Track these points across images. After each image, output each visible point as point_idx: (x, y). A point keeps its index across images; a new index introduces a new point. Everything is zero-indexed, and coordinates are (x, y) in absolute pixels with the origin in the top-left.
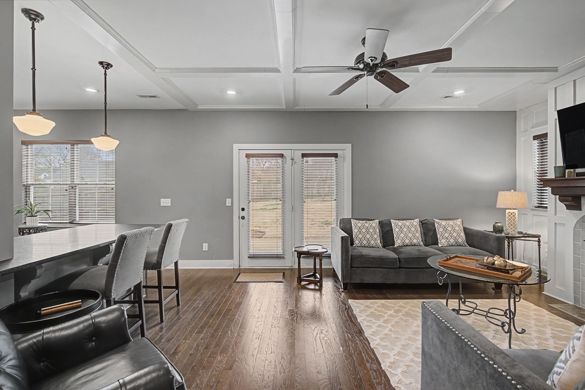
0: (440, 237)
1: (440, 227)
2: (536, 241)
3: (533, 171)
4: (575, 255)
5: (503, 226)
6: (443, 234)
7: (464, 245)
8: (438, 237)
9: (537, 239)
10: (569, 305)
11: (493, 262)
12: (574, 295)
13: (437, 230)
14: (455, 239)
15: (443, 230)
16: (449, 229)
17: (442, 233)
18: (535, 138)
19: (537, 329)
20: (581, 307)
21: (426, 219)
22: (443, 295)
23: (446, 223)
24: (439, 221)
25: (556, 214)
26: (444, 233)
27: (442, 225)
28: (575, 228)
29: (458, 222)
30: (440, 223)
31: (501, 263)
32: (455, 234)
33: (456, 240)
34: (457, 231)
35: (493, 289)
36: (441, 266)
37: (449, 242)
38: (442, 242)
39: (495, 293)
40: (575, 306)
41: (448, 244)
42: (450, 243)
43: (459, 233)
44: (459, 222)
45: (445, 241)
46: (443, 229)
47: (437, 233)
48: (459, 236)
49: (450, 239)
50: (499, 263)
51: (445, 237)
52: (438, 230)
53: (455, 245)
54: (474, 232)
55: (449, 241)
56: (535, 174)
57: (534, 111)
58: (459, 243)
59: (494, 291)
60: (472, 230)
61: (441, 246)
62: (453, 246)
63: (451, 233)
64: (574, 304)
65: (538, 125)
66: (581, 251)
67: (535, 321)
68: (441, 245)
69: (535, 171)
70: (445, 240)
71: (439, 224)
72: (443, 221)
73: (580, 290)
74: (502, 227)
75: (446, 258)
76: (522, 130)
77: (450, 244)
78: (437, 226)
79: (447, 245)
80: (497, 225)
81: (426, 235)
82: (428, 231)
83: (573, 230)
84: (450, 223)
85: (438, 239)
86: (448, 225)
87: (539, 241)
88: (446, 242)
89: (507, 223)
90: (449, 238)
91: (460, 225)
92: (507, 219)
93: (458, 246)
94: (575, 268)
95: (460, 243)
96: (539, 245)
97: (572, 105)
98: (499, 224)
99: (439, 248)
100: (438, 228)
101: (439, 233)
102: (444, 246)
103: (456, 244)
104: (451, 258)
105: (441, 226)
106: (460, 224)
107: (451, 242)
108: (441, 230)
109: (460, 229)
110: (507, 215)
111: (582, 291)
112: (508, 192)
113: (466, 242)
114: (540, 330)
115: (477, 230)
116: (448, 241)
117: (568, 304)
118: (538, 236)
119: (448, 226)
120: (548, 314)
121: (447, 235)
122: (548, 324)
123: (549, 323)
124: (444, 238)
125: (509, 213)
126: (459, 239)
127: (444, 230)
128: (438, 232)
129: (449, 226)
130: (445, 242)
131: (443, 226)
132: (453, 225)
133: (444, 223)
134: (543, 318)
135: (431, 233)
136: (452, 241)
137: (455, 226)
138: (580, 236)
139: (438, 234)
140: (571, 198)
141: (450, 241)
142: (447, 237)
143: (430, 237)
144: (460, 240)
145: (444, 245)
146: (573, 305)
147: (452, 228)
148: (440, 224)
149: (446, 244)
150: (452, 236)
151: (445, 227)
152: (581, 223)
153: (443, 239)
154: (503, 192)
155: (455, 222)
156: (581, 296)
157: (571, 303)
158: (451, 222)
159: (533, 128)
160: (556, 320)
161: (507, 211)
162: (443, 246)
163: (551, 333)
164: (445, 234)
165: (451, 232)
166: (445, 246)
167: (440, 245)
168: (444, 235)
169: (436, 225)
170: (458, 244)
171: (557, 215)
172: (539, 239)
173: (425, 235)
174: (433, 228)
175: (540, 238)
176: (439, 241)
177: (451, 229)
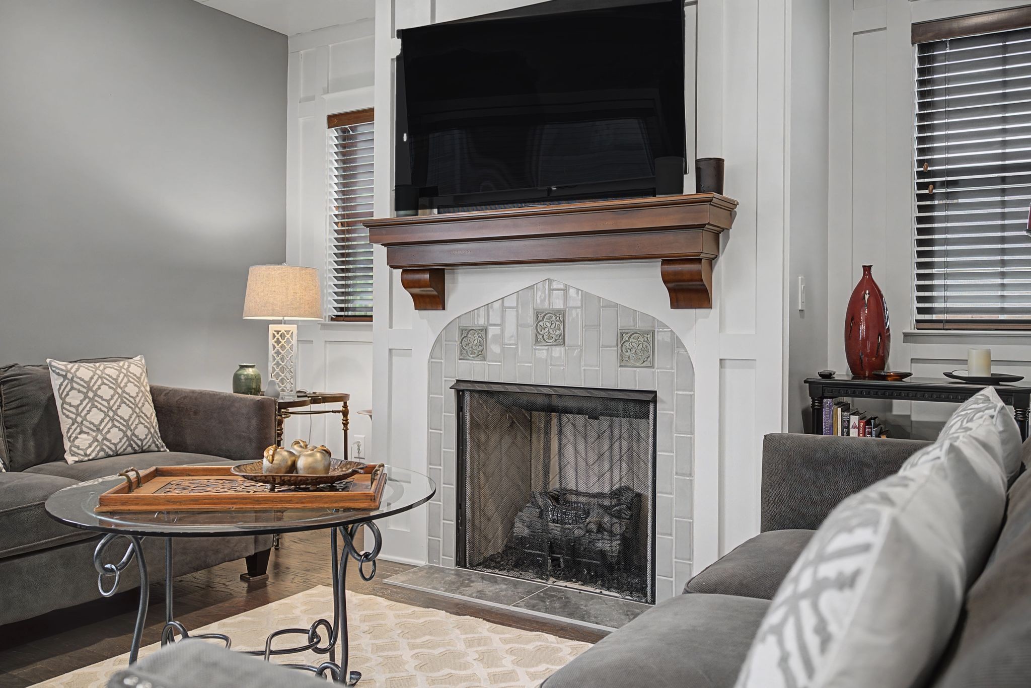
0: (69, 429)
1: (72, 388)
2: (339, 412)
3: (326, 216)
4: (430, 430)
5: (259, 375)
6: (83, 414)
7: (153, 447)
8: (64, 429)
9: (339, 406)
10: (421, 569)
11: (289, 463)
12: (429, 539)
13: (59, 402)
14: (124, 429)
15: (84, 399)
16: (105, 392)
17: (77, 410)
18: (334, 120)
19: (381, 660)
20: (441, 566)
21: (11, 364)
22: (88, 649)
23: (95, 374)
24: (65, 366)
25: (391, 327)
26: (85, 412)
27: (78, 380)
28: (432, 358)
29: (133, 369)
30: (73, 371)
31: (316, 461)
32: (125, 412)
33: (129, 433)
34: (132, 400)
35: (243, 578)
36: (112, 514)
37: (105, 442)
38: (78, 448)
39: (249, 591)
40: (431, 567)
41: (102, 450)
42: (108, 444)
43: (140, 405)
44: (136, 366)
45: (91, 439)
46: (82, 396)
47: (60, 413)
48: (138, 416)
49: (108, 432)
50: (310, 460)
51: (91, 426)
52: (64, 402)
53: (125, 450)
54: (185, 397)
55: (105, 439)
56: (330, 223)
57: (330, 46)
58: (140, 443)
59: (246, 585)
60: (175, 392)
61: (76, 462)
62: (120, 455)
63: (110, 408)
64: (427, 563)
65: (341, 85)
66: (443, 417)
67: (369, 636)
68: (76, 459)
69: (330, 216)
70: (90, 437)
71: (65, 377)
72: (82, 364)
73: (440, 520)
74: (258, 379)
75: (125, 483)
76: (302, 96)
77: (107, 450)
78: (61, 385)
79: (99, 452)
80: (244, 375)
81: (16, 426)
82: (24, 408)
83: (429, 362)
84: (107, 371)
85: (62, 436)
86: (100, 377)
87: (345, 413)
88: (93, 442)
89: (271, 364)
90: (106, 426)
91: (139, 378)
92: (271, 352)
93: (135, 452)
94: (430, 464)
95: (142, 441)
96: (346, 424)
97: (428, 22)
98: (250, 371)
99: (71, 468)
100: (65, 393)
101: (67, 413)
102: (86, 459)
103: (131, 445)
104: (140, 481)
105: (75, 385)
106: (141, 375)
107: (110, 441)
108: (74, 398)
109: (140, 391)
110: (271, 341)
111: (444, 523)
112: (277, 267)
113: (161, 436)
114: (387, 658)
115: (193, 392)
116: (100, 437)
117: (417, 566)
118: (342, 398)
119: (100, 382)
120: (390, 607)
121: (95, 416)
122: (398, 635)
123: (400, 631)
124: (85, 429)
125: (276, 333)
126: (140, 426)
127: (86, 397)
128: (63, 408)
129: (105, 381)
130: (90, 446)
131: (82, 383)
132: (118, 376)
133: (84, 371)
134: (383, 622)
135: (34, 418)
136: (115, 435)
137: (126, 380)
138: (441, 377)
139: (62, 418)
140: (427, 276)
141: (108, 436)
142: (97, 423)
143: (30, 431)
144: (141, 432)
145: (86, 455)
146: (426, 565)
147: (115, 390)
148: (69, 376)
149: (92, 452)
150: (116, 417)
151: (89, 388)
152: (444, 343)
153: (81, 432)
154: (263, 267)
155: (126, 367)
156: (442, 538)
157: (423, 563)
158: (111, 370)
159: (327, 91)
160: (409, 615)
161: (272, 328)
162: (82, 461)
163: (412, 657)
164: (89, 412)
165: (112, 403)
166: (91, 458)
167: (70, 459)
168: (85, 419)
169: (56, 381)
170: (134, 445)
171: (394, 328)
172: (345, 406)
173: (7, 428)
174: (43, 397)
175: (348, 402)
176: (67, 445)
177: (112, 392)
